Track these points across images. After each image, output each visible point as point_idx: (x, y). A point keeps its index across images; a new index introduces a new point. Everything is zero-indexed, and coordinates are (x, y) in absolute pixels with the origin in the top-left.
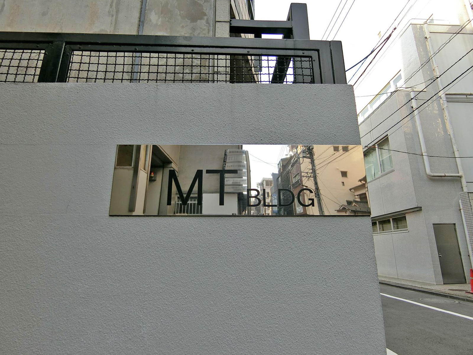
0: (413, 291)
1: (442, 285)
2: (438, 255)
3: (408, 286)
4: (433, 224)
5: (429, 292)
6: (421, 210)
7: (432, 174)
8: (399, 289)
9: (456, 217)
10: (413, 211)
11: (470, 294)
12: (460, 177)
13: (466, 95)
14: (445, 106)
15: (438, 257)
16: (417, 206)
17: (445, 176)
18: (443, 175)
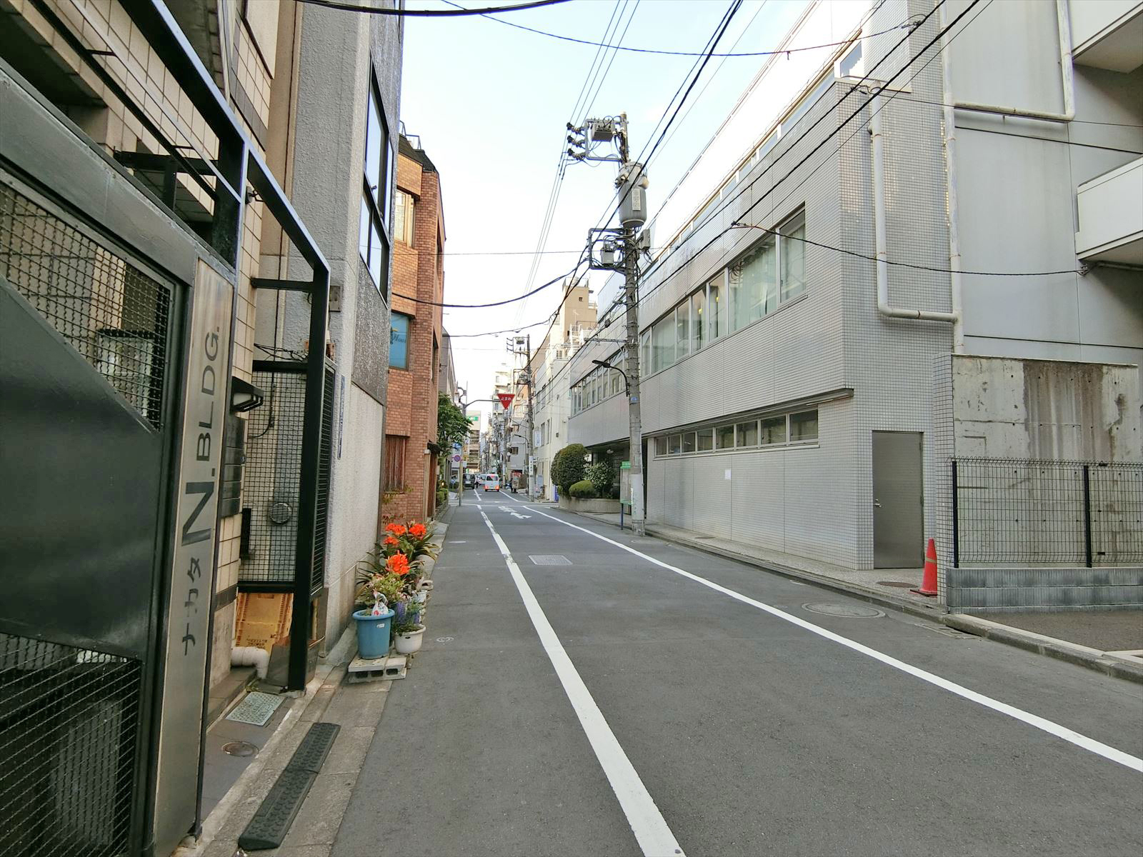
0: (802, 582)
1: (871, 570)
2: (872, 504)
3: (796, 571)
4: (873, 431)
5: (834, 587)
6: (851, 396)
7: (890, 310)
8: (778, 577)
9: (928, 418)
10: (835, 400)
11: (919, 595)
12: (953, 321)
13: (1004, 113)
14: (949, 138)
15: (872, 507)
16: (844, 387)
17: (919, 317)
18: (915, 313)
